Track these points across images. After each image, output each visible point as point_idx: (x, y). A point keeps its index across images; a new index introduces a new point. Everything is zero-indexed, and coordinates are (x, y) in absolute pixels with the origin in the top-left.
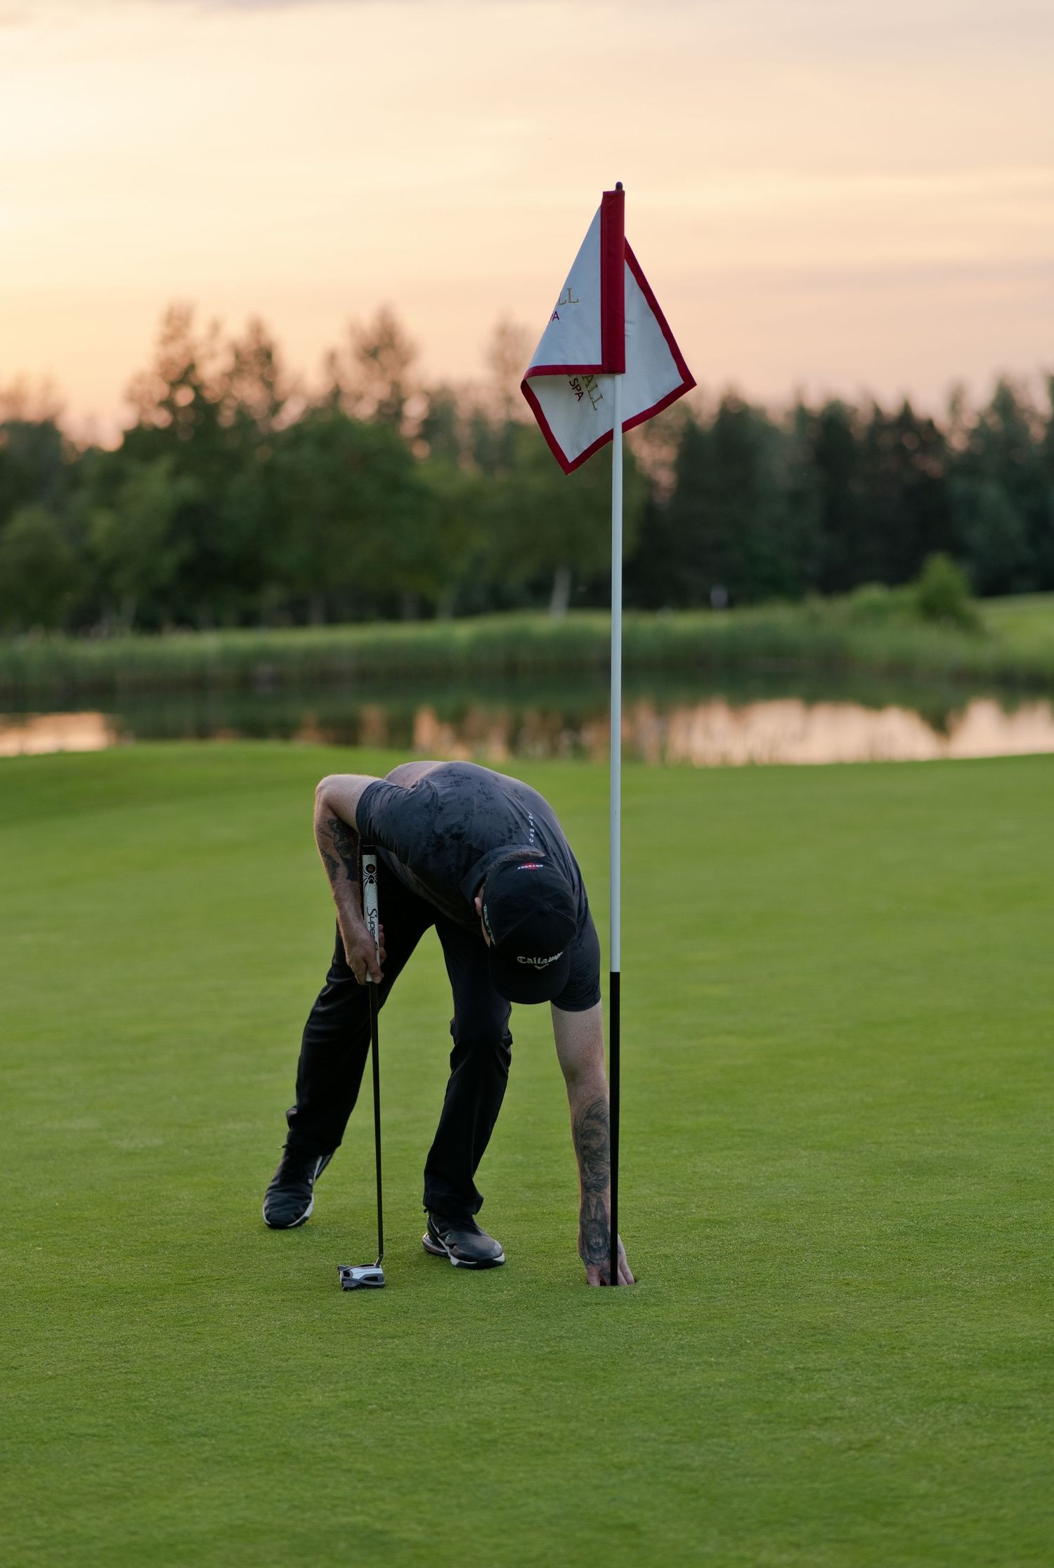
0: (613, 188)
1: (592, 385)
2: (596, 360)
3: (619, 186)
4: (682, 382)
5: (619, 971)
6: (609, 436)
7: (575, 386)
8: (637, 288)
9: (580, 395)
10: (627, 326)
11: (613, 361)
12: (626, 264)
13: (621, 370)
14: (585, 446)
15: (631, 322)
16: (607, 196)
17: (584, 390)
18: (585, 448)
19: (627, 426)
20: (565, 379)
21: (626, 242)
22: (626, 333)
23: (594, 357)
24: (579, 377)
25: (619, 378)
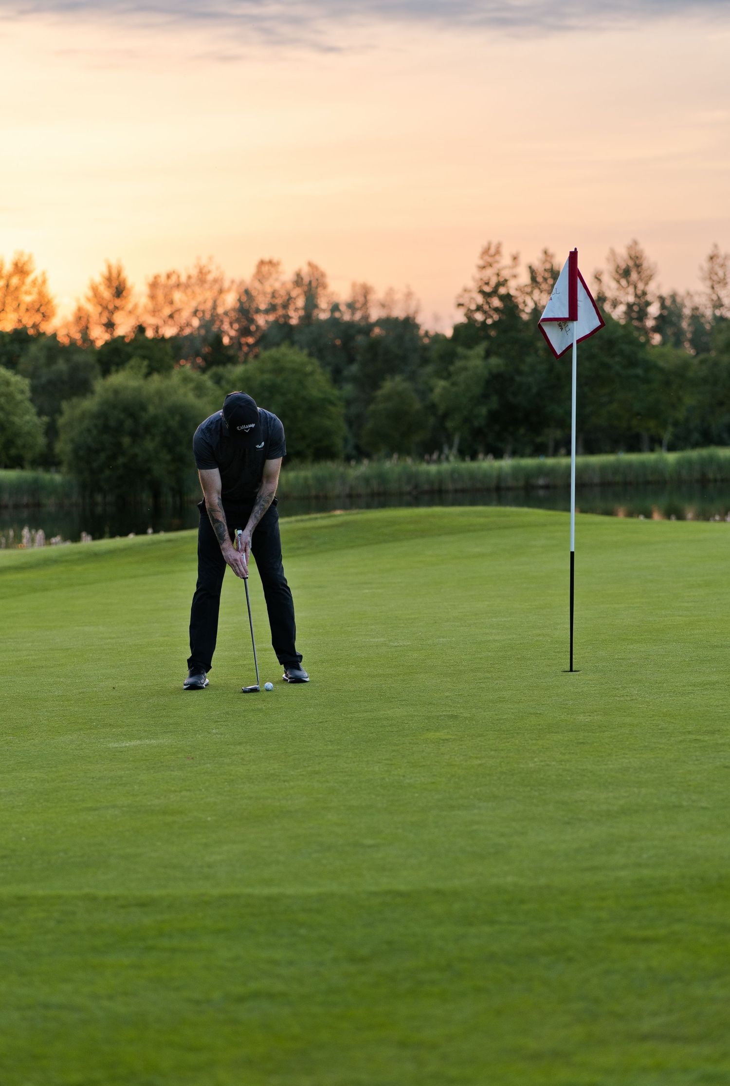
0: (573, 250)
1: (566, 325)
2: (567, 315)
3: (576, 249)
4: (600, 324)
5: (573, 551)
6: (571, 346)
7: (560, 325)
8: (583, 288)
9: (562, 329)
10: (579, 303)
11: (573, 315)
12: (578, 278)
13: (576, 320)
15: (580, 301)
16: (571, 253)
17: (563, 327)
18: (564, 349)
19: (578, 341)
20: (556, 323)
21: (578, 270)
22: (578, 305)
23: (565, 314)
24: (561, 322)
25: (575, 322)
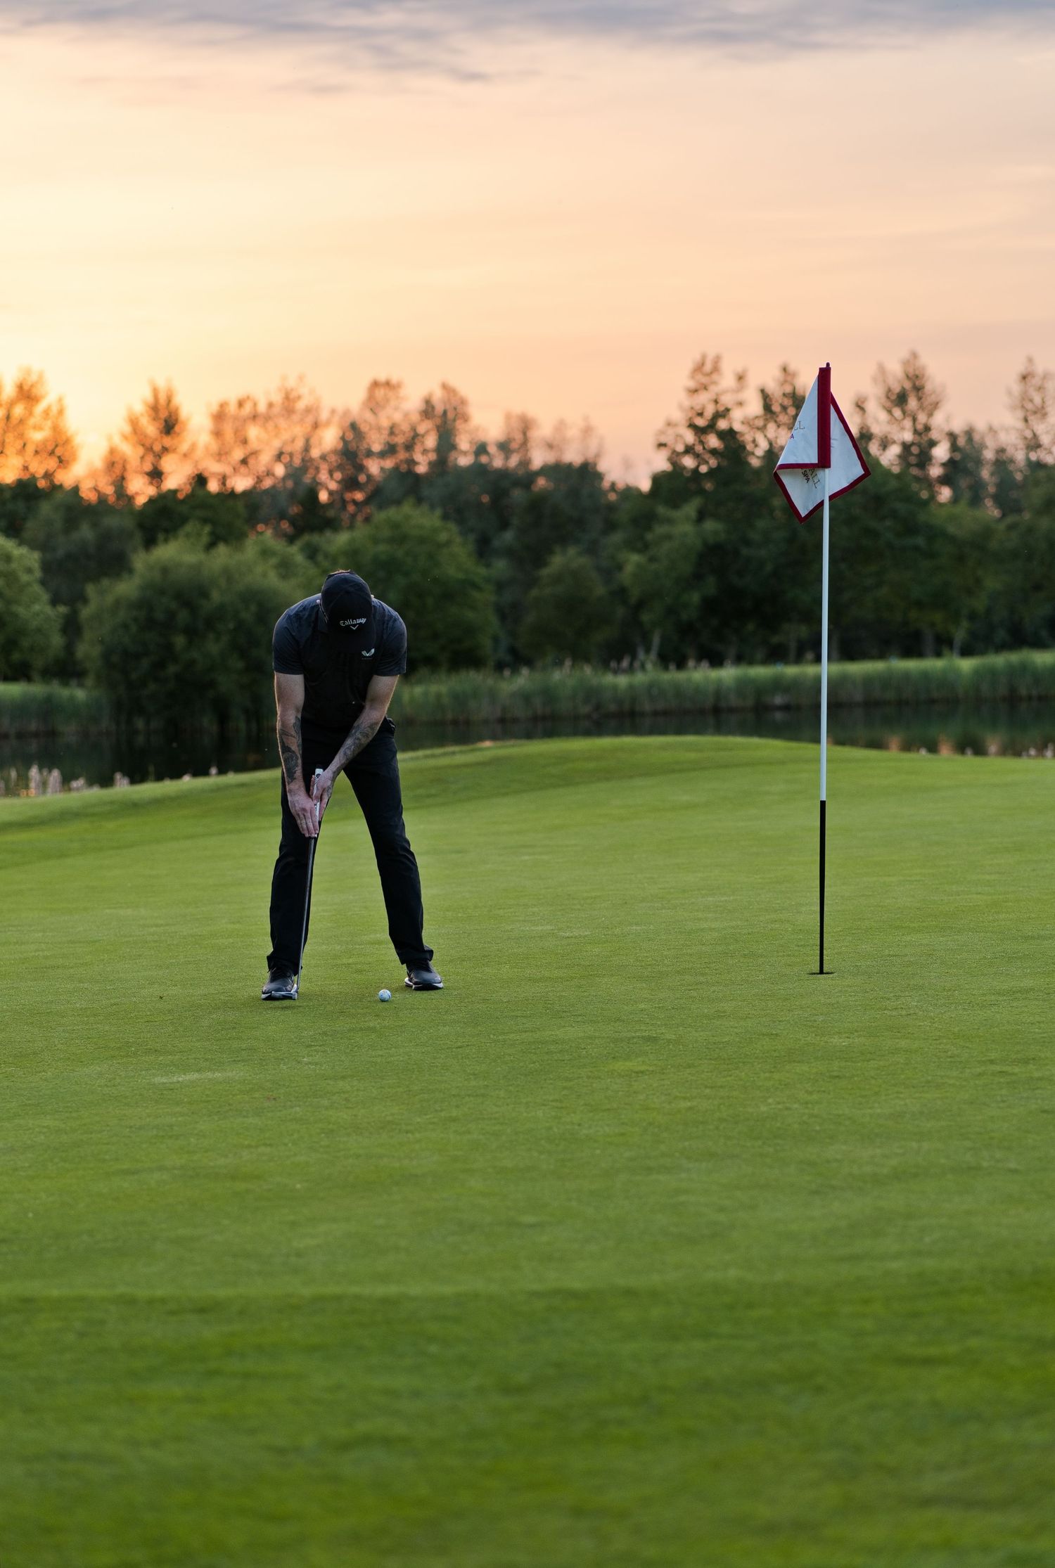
1: (814, 474)
2: (815, 460)
3: (828, 364)
4: (863, 472)
5: (825, 799)
6: (821, 504)
7: (805, 475)
8: (838, 420)
9: (808, 480)
10: (833, 442)
11: (824, 460)
12: (832, 407)
13: (829, 466)
14: (811, 508)
15: (834, 439)
16: (821, 370)
17: (810, 477)
19: (831, 498)
20: (800, 471)
21: (832, 395)
22: (832, 445)
23: (813, 458)
24: (807, 470)
25: (827, 470)
